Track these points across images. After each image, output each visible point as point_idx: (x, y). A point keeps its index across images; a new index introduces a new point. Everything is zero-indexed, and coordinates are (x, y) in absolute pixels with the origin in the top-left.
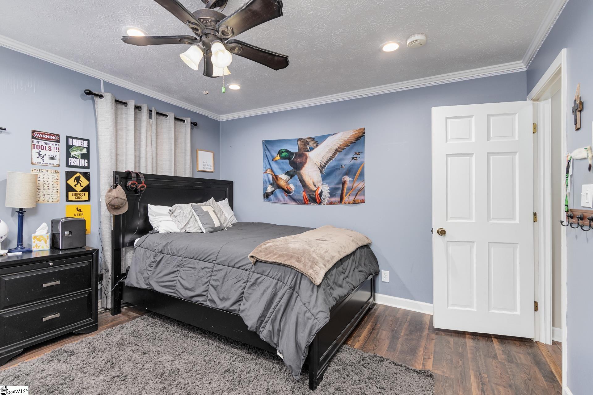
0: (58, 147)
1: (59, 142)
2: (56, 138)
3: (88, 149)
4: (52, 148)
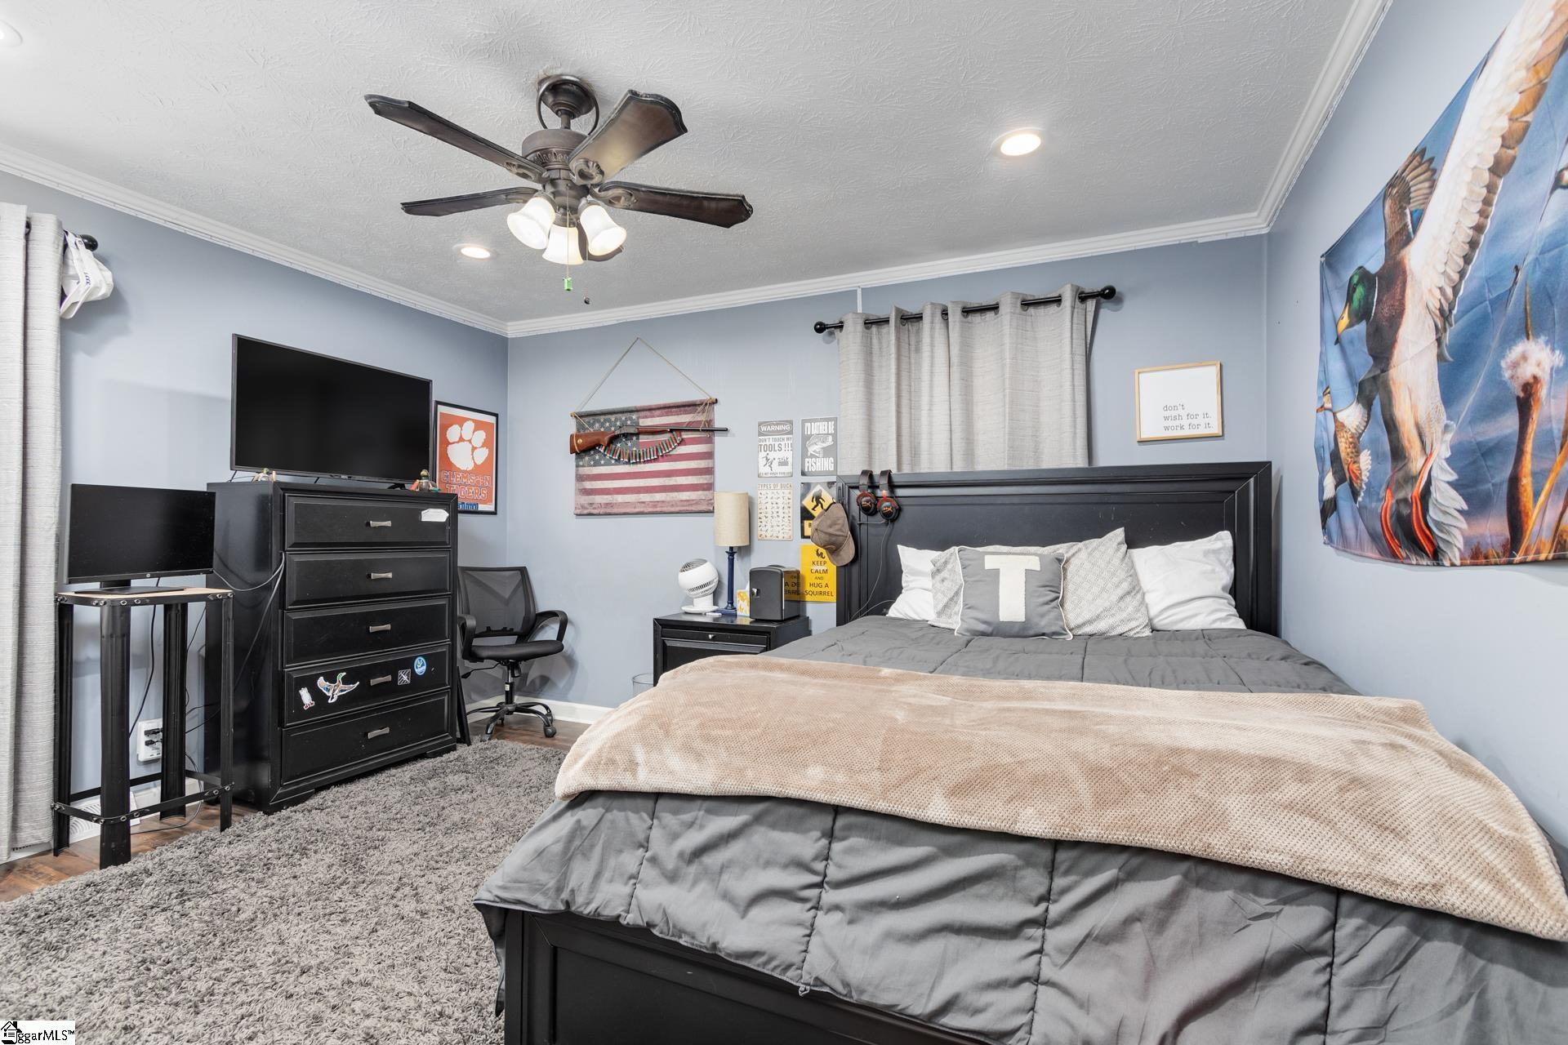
0: (790, 442)
1: (792, 434)
2: (787, 427)
3: (835, 436)
4: (783, 447)
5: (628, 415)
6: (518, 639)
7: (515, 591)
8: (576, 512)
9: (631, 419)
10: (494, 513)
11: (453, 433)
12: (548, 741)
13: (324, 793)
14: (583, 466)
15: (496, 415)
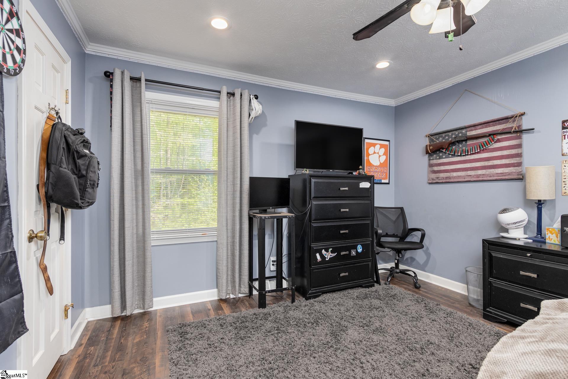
5: (460, 131)
6: (400, 240)
7: (398, 218)
8: (429, 182)
9: (461, 133)
10: (388, 183)
11: (371, 150)
12: (416, 290)
13: (325, 295)
14: (433, 160)
15: (389, 141)
